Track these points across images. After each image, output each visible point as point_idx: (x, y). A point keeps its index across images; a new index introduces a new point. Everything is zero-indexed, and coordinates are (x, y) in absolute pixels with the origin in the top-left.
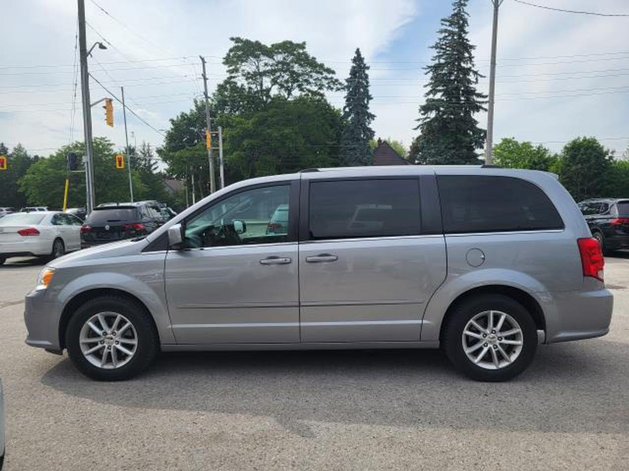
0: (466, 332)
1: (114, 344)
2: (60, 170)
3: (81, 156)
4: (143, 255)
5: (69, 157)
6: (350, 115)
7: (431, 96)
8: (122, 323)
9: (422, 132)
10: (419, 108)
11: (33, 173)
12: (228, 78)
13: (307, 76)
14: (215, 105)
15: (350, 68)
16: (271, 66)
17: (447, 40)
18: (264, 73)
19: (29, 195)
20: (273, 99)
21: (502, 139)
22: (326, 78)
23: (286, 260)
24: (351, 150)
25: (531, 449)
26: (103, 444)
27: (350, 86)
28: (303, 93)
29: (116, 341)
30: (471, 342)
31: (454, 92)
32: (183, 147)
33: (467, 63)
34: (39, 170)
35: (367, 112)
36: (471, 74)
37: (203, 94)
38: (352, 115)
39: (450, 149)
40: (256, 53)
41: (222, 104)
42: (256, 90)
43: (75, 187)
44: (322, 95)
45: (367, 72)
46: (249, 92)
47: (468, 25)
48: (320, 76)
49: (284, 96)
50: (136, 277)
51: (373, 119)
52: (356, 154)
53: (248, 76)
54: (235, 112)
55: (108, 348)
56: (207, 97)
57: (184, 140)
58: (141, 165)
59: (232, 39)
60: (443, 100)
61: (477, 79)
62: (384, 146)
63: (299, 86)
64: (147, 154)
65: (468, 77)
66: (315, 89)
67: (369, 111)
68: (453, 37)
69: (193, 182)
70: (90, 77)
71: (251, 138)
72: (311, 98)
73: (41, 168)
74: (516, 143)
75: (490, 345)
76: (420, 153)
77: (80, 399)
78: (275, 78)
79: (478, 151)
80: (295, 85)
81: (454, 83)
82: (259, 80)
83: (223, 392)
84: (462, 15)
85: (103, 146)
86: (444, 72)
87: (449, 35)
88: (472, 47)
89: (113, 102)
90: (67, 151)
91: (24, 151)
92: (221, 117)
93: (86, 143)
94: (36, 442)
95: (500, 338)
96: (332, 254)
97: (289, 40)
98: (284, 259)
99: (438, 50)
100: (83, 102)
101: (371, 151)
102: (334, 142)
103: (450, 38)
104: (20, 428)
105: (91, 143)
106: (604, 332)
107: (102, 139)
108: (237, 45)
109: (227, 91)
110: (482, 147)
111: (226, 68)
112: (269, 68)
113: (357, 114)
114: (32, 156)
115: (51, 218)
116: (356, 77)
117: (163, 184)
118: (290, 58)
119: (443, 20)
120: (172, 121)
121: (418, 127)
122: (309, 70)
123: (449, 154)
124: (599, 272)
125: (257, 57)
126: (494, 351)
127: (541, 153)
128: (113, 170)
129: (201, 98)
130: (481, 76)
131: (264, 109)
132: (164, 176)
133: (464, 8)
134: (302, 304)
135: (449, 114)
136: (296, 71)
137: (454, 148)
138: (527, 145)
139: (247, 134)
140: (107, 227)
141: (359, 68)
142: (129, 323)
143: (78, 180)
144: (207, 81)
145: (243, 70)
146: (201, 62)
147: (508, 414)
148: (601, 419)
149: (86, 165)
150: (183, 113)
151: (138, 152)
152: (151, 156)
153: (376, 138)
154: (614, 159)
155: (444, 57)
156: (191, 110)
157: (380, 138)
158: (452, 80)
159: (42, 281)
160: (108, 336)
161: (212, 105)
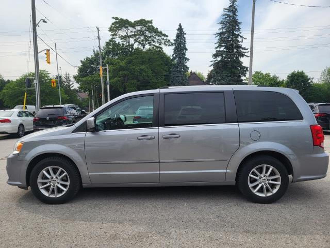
0: (251, 175)
1: (57, 184)
2: (21, 87)
3: (33, 80)
4: (73, 134)
5: (27, 81)
6: (176, 59)
7: (218, 49)
8: (62, 172)
9: (214, 68)
10: (212, 55)
11: (7, 89)
12: (111, 39)
13: (153, 38)
14: (104, 53)
15: (176, 33)
16: (134, 32)
17: (227, 19)
18: (131, 36)
19: (5, 100)
20: (135, 50)
21: (255, 72)
22: (163, 39)
23: (152, 137)
24: (176, 77)
25: (289, 242)
26: (50, 241)
27: (176, 44)
28: (151, 47)
29: (58, 182)
30: (253, 181)
31: (230, 47)
32: (87, 75)
33: (237, 32)
34: (10, 87)
35: (185, 57)
36: (239, 37)
37: (98, 47)
38: (177, 59)
39: (229, 77)
40: (126, 25)
41: (108, 52)
42: (126, 45)
43: (30, 97)
44: (161, 48)
45: (185, 36)
46: (122, 46)
47: (238, 12)
48: (160, 38)
49: (141, 48)
50: (69, 146)
51: (188, 61)
52: (179, 79)
53: (122, 38)
54: (115, 57)
55: (53, 186)
56: (100, 48)
57: (88, 72)
58: (64, 84)
59: (113, 18)
60: (225, 51)
61: (242, 40)
62: (193, 75)
63: (149, 43)
64: (68, 79)
65: (238, 39)
66: (157, 45)
67: (186, 56)
68: (230, 18)
69: (93, 94)
70: (38, 37)
71: (124, 71)
72: (155, 50)
73: (11, 86)
74: (262, 74)
75: (263, 183)
76: (213, 79)
77: (36, 215)
78: (136, 39)
79: (243, 78)
80: (147, 42)
81: (230, 42)
82: (127, 40)
83: (115, 211)
84: (235, 6)
85: (44, 75)
86: (225, 36)
87: (228, 17)
88: (239, 23)
89: (50, 51)
90: (25, 77)
91: (2, 77)
92: (108, 59)
93: (36, 73)
94: (12, 240)
95: (268, 180)
96: (177, 134)
97: (143, 18)
98: (151, 137)
99: (222, 25)
100: (34, 51)
101: (187, 78)
102: (168, 73)
103: (228, 18)
104: (3, 232)
105: (38, 73)
106: (324, 176)
107: (44, 71)
108: (116, 21)
109: (111, 46)
110: (245, 76)
111: (110, 33)
112: (133, 33)
113: (180, 58)
114: (6, 80)
115: (17, 113)
116: (179, 38)
117: (76, 95)
118: (144, 28)
119: (224, 9)
120: (81, 61)
121: (212, 65)
122: (154, 35)
123: (228, 79)
124: (321, 143)
125: (127, 27)
126: (265, 187)
127: (275, 79)
128: (50, 87)
129: (97, 49)
130: (245, 39)
131: (131, 55)
132: (77, 91)
133: (236, 3)
134: (161, 161)
135: (228, 59)
136: (147, 35)
137: (230, 76)
138: (268, 75)
139: (122, 69)
140: (48, 118)
141: (181, 34)
142: (66, 173)
143: (32, 93)
144: (100, 40)
145: (119, 35)
146: (97, 30)
147: (273, 222)
148: (324, 224)
149: (36, 85)
150: (87, 57)
151: (63, 78)
152: (70, 80)
153: (189, 71)
154: (313, 82)
155: (225, 28)
156: (92, 56)
157: (191, 71)
158: (229, 41)
159: (17, 149)
160: (53, 179)
161: (102, 53)
